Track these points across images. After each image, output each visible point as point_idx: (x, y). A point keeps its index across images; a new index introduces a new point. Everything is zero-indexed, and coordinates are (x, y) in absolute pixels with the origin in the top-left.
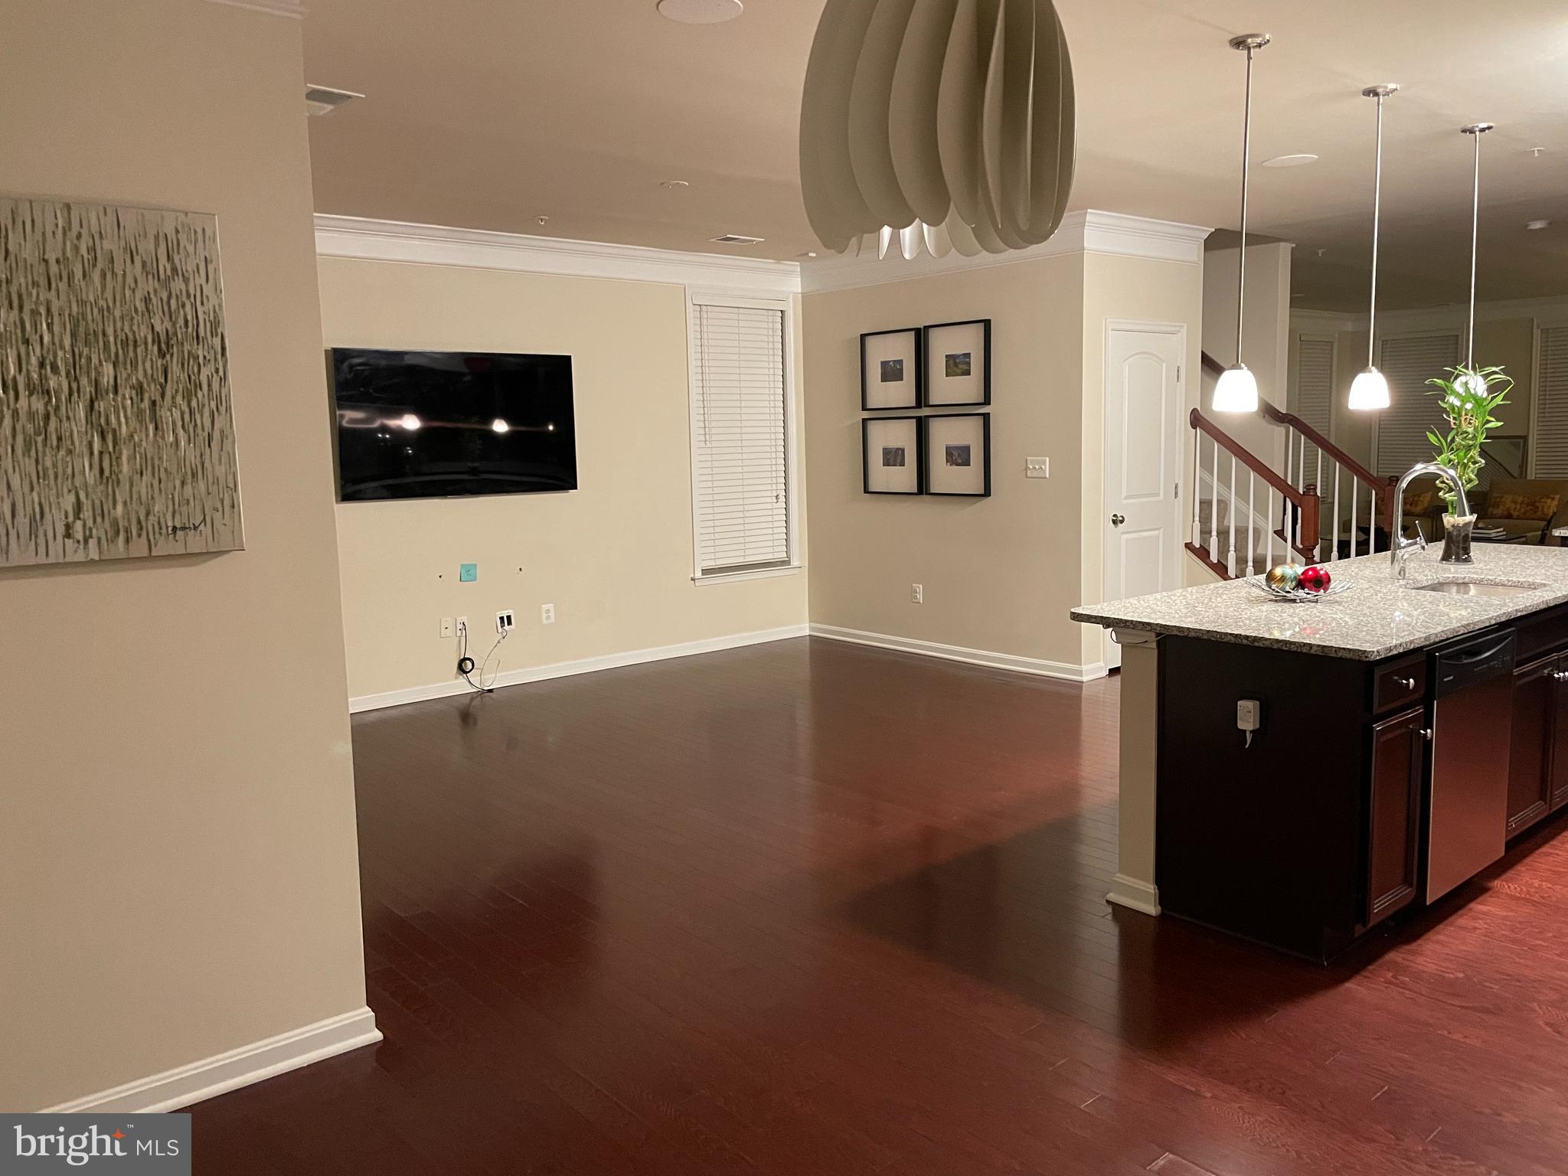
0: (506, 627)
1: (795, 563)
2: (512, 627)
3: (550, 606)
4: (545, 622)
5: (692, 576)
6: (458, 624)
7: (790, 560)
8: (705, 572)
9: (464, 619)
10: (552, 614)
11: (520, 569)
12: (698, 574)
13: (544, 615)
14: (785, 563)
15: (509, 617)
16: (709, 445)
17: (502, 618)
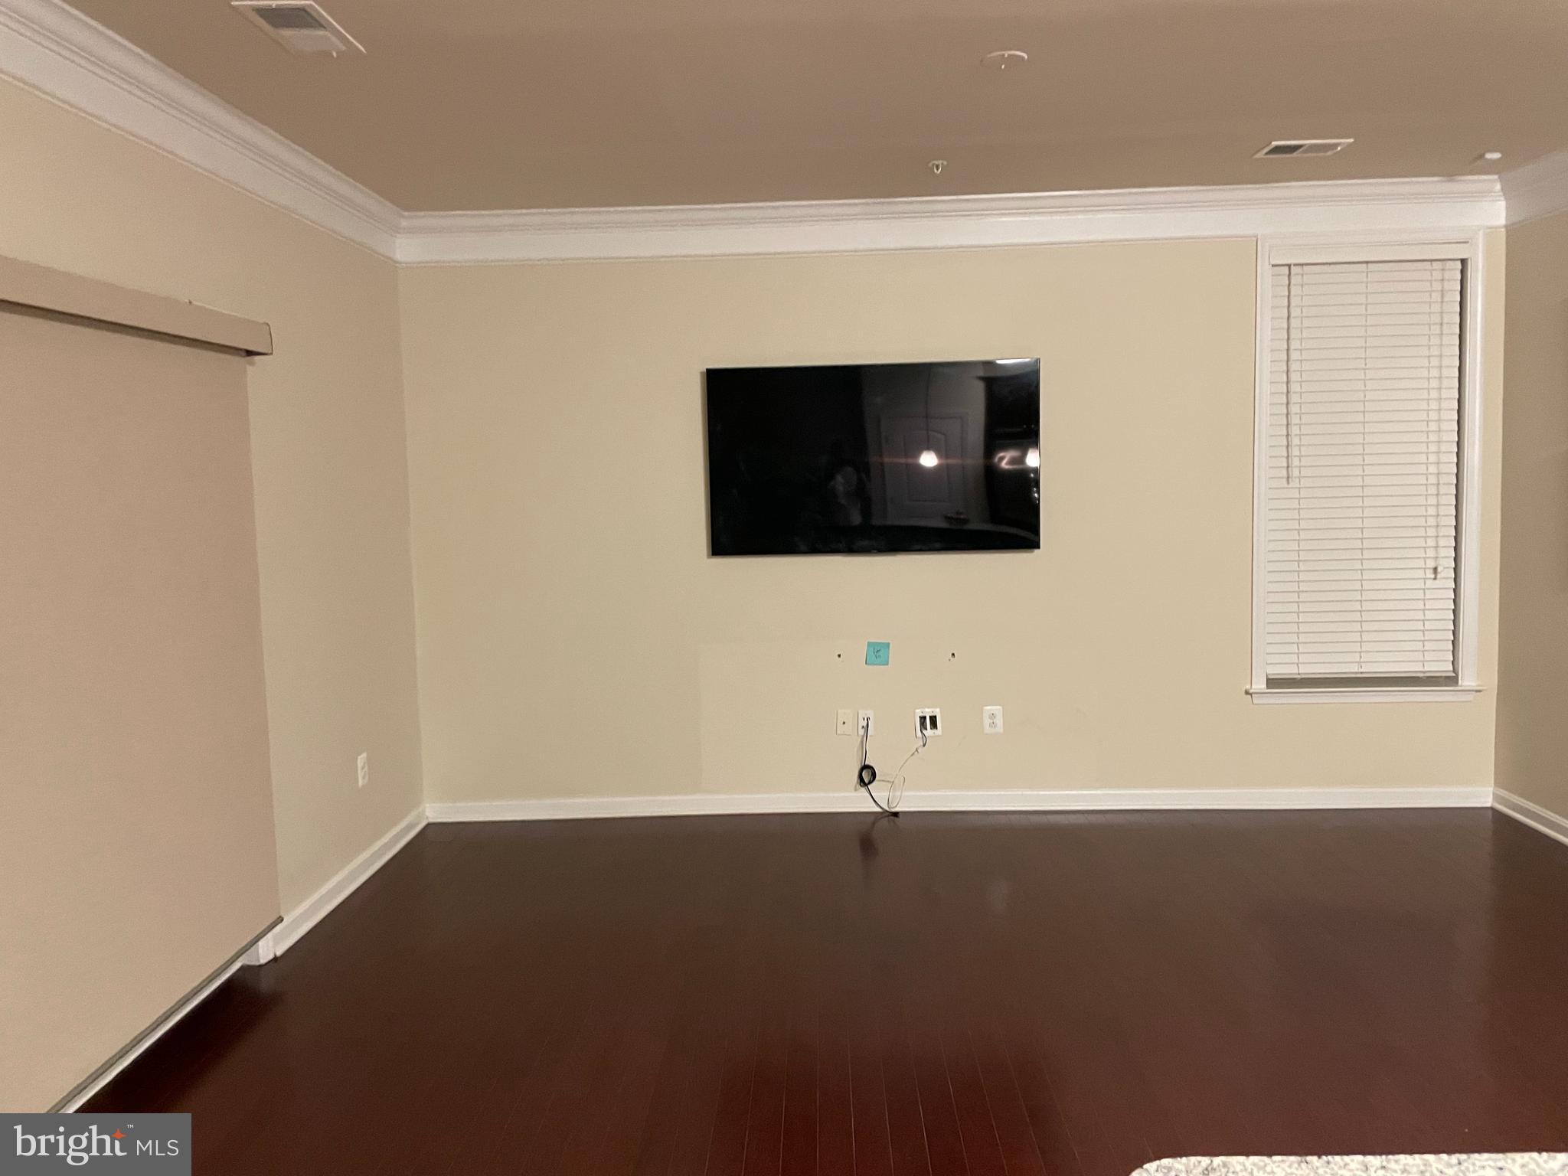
0: (929, 732)
1: (1467, 681)
2: (939, 731)
3: (997, 709)
4: (987, 729)
5: (1248, 687)
6: (861, 719)
7: (1456, 678)
8: (1272, 683)
9: (870, 714)
10: (999, 721)
11: (953, 654)
12: (1260, 685)
13: (987, 721)
14: (1452, 680)
15: (933, 719)
16: (1294, 483)
17: (923, 719)
